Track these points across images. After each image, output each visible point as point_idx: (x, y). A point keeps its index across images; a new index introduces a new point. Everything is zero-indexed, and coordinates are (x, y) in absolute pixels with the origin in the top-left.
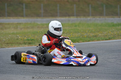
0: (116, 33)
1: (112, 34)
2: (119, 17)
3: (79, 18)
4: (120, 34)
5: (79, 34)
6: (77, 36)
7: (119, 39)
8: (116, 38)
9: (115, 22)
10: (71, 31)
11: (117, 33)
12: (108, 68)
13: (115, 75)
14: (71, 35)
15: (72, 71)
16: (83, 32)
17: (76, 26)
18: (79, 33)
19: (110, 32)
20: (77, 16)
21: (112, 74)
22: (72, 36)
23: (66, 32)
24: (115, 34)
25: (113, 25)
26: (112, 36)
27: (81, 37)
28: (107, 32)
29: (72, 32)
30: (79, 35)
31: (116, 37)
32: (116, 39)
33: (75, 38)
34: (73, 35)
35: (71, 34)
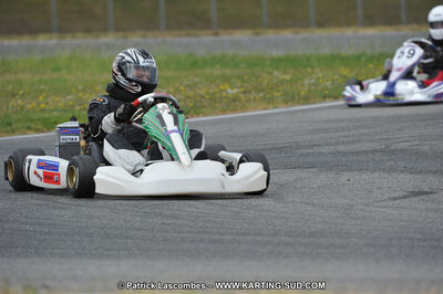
0: (203, 92)
1: (189, 97)
2: (216, 34)
3: (69, 40)
4: (218, 95)
5: (69, 97)
6: (61, 104)
7: (218, 114)
8: (204, 110)
9: (201, 53)
10: (42, 87)
11: (207, 93)
12: (178, 222)
13: (201, 245)
14: (39, 104)
15: (46, 234)
16: (84, 90)
17: (57, 69)
18: (69, 94)
19: (182, 88)
20: (63, 31)
21: (192, 242)
22: (42, 106)
23: (22, 92)
24: (202, 97)
25: (195, 64)
26: (191, 105)
27: (78, 108)
28: (172, 90)
29: (42, 91)
30: (71, 103)
31: (204, 107)
32: (206, 115)
33: (55, 113)
34: (47, 103)
35: (41, 98)
